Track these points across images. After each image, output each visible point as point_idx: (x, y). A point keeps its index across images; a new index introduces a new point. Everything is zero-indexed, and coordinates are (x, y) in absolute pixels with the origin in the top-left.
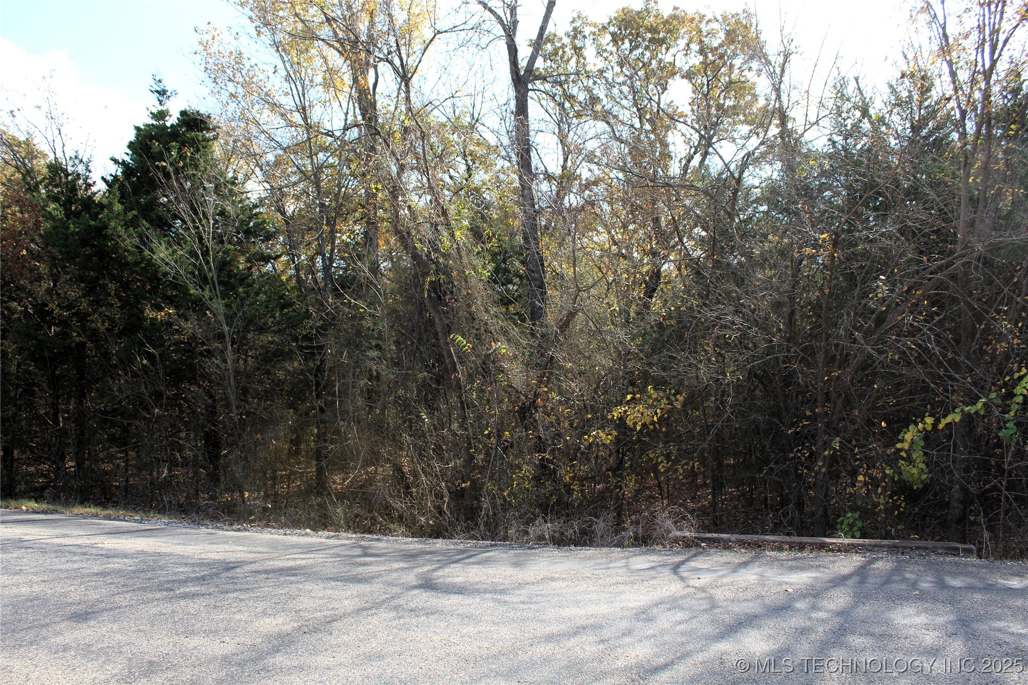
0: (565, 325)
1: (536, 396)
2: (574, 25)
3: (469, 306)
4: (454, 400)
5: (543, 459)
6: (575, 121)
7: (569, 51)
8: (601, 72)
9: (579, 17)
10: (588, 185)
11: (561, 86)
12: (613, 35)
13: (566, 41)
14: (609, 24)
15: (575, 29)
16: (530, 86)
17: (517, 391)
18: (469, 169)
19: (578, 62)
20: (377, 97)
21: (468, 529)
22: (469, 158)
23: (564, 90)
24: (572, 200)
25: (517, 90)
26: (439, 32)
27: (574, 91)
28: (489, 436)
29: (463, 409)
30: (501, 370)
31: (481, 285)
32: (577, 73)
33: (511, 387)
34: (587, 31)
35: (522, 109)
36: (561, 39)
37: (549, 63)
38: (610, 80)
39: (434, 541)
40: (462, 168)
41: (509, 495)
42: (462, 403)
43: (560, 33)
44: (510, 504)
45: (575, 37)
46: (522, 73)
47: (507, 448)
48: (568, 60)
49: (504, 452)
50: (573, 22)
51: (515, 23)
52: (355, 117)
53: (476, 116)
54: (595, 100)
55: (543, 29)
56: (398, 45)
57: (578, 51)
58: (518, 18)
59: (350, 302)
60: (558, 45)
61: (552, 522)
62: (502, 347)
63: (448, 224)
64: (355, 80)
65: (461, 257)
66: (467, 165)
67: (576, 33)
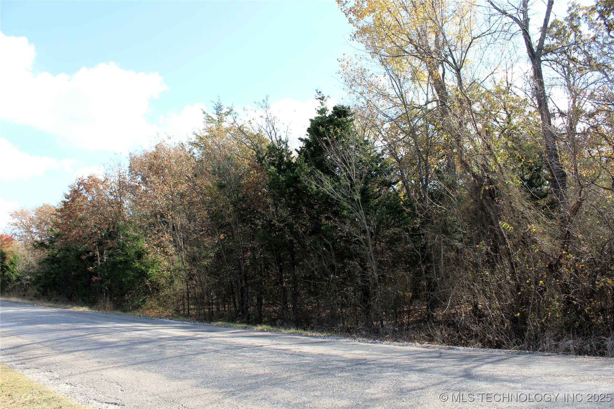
0: (576, 210)
1: (561, 257)
2: (570, 12)
3: (511, 203)
4: (506, 262)
5: (568, 298)
6: (578, 74)
7: (568, 30)
8: (594, 39)
9: (573, 6)
10: (591, 115)
11: (565, 53)
12: (601, 12)
13: (566, 24)
14: (596, 5)
15: (571, 15)
16: (542, 59)
17: (546, 255)
18: (509, 116)
19: (576, 36)
20: (446, 81)
21: (518, 343)
22: (508, 109)
23: (568, 56)
24: (580, 127)
25: (533, 63)
26: (474, 38)
27: (575, 55)
28: (529, 284)
29: (513, 267)
30: (534, 242)
31: (517, 190)
32: (576, 43)
33: (543, 252)
34: (580, 14)
35: (538, 74)
36: (562, 23)
37: (555, 40)
38: (602, 43)
39: (493, 350)
40: (505, 116)
41: (545, 321)
42: (512, 264)
43: (561, 19)
44: (547, 327)
45: (572, 19)
46: (536, 51)
47: (542, 291)
48: (569, 36)
49: (541, 295)
50: (569, 10)
51: (527, 20)
52: (434, 95)
53: (509, 82)
54: (590, 59)
55: (546, 21)
56: (450, 50)
57: (575, 28)
58: (529, 17)
59: (437, 207)
60: (560, 27)
61: (574, 339)
62: (534, 228)
63: (492, 154)
64: (431, 73)
65: (502, 173)
66: (507, 113)
67: (573, 17)
